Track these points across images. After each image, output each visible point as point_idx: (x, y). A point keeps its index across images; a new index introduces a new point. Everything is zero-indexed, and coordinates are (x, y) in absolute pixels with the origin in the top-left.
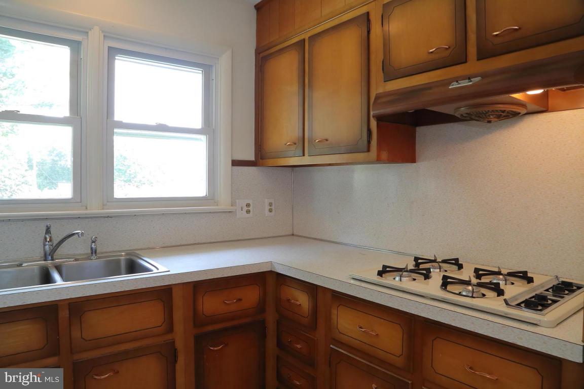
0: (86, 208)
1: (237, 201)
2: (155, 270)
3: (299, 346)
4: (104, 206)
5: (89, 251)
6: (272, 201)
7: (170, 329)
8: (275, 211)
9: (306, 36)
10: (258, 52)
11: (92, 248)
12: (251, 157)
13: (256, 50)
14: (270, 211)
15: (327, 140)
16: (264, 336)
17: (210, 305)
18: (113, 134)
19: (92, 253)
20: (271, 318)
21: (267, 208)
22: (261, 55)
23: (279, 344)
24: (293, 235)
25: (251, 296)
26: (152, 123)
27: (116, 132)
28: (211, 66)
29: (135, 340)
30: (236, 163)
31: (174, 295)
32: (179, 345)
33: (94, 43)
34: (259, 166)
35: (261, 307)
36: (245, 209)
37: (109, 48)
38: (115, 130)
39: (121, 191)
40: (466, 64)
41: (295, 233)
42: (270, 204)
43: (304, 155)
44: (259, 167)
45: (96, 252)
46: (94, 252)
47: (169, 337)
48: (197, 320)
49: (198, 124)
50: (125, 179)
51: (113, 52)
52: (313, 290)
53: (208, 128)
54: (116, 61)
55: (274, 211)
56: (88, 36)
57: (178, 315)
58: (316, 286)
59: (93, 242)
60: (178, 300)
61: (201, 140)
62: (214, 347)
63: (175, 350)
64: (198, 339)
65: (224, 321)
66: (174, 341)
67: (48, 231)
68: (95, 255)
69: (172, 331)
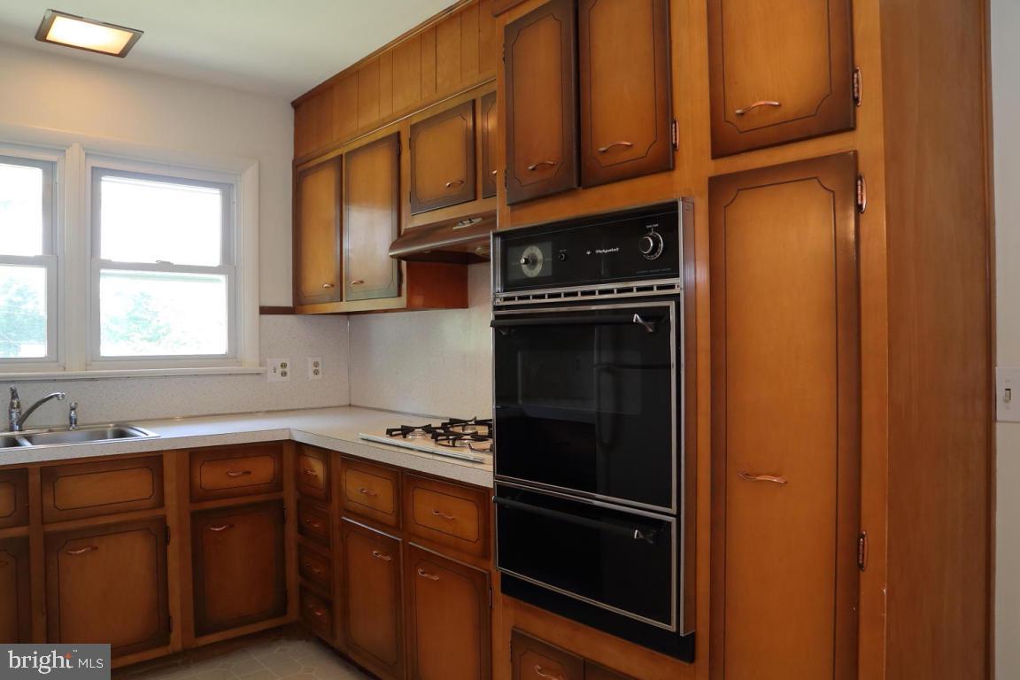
0: (65, 369)
1: (268, 360)
2: (144, 436)
3: (317, 526)
4: (87, 365)
5: (68, 423)
6: (318, 359)
7: (161, 503)
8: (323, 373)
9: (343, 151)
10: (297, 165)
11: (71, 418)
12: (287, 301)
13: (294, 162)
14: (316, 372)
15: (362, 282)
16: (282, 520)
17: (210, 477)
18: (99, 275)
19: (71, 423)
20: (290, 497)
21: (311, 368)
22: (300, 169)
23: (301, 530)
24: (350, 405)
25: (263, 470)
26: (151, 259)
27: (104, 274)
28: (232, 185)
29: (118, 512)
30: (265, 311)
31: (165, 463)
32: (172, 522)
33: (73, 163)
34: (298, 314)
35: (277, 484)
36: (280, 370)
37: (93, 168)
38: (102, 271)
40: (475, 202)
41: (352, 404)
42: (316, 364)
43: (342, 300)
44: (299, 316)
45: (75, 423)
46: (73, 421)
47: (159, 512)
48: (196, 495)
49: (215, 260)
50: (149, 336)
51: (97, 173)
52: (326, 454)
53: (228, 265)
54: (102, 183)
55: (321, 372)
56: (65, 155)
57: (170, 488)
58: (330, 451)
59: (73, 409)
60: (170, 470)
61: (218, 280)
62: (215, 527)
63: (167, 529)
64: (195, 516)
65: (228, 498)
66: (163, 520)
67: (15, 395)
68: (75, 425)
69: (163, 505)
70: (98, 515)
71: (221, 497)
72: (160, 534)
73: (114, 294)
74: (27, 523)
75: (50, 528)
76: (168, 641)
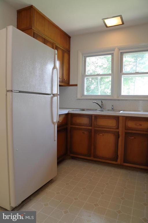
17: (131, 124)
25: (145, 125)
32: (120, 133)
39: (123, 93)
47: (117, 130)
48: (126, 128)
57: (120, 125)
59: (112, 106)
62: (131, 137)
64: (126, 133)
65: (135, 131)
66: (119, 132)
67: (102, 102)
68: (113, 109)
69: (118, 129)
70: (104, 128)
71: (132, 130)
72: (117, 136)
74: (91, 126)
75: (96, 128)
76: (117, 161)
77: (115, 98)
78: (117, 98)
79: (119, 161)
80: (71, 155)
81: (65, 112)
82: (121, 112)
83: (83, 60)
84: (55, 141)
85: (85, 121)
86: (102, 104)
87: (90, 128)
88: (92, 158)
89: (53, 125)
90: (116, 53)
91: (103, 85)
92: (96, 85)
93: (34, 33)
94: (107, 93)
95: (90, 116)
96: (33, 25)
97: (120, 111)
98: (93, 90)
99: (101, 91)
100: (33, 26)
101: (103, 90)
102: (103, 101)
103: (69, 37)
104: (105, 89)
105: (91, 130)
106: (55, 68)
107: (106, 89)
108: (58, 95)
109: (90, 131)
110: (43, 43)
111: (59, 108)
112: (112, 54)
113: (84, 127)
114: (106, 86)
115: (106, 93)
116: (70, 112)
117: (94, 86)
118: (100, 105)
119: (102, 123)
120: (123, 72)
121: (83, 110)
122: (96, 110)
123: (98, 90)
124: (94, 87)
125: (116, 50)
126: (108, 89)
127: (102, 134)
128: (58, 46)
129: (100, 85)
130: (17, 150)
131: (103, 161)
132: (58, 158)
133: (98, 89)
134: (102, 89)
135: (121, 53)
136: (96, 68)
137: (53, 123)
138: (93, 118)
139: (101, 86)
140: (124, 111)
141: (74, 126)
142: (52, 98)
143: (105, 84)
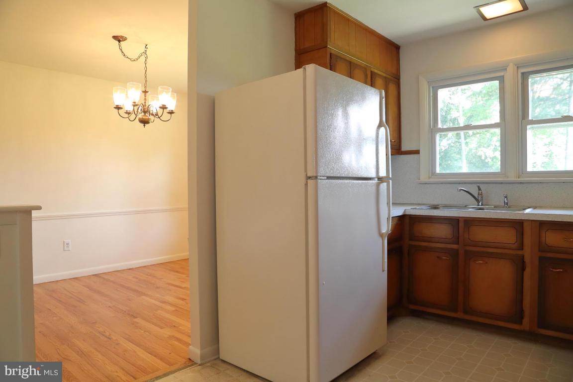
0: (508, 178)
4: (520, 176)
7: (521, 247)
17: (551, 239)
19: (505, 204)
31: (525, 226)
32: (527, 259)
39: (530, 168)
47: (520, 252)
48: (542, 248)
59: (505, 197)
63: (523, 262)
64: (542, 259)
65: (563, 253)
66: (523, 256)
67: (479, 189)
68: (507, 205)
69: (522, 249)
71: (556, 252)
72: (520, 265)
73: (535, 139)
74: (458, 243)
75: (468, 248)
76: (521, 323)
77: (512, 178)
78: (518, 179)
79: (526, 324)
80: (412, 307)
81: (398, 211)
82: (528, 211)
83: (431, 95)
84: (383, 271)
85: (443, 231)
86: (480, 194)
87: (455, 246)
88: (460, 315)
89: (381, 240)
90: (509, 75)
91: (473, 138)
92: (454, 140)
93: (331, 54)
94: (486, 158)
95: (454, 222)
96: (329, 39)
97: (525, 209)
98: (446, 152)
99: (468, 153)
100: (328, 42)
101: (473, 151)
102: (482, 186)
103: (397, 48)
104: (479, 147)
105: (457, 250)
106: (381, 127)
107: (482, 149)
108: (390, 179)
109: (455, 254)
110: (348, 77)
111: (393, 204)
112: (501, 79)
113: (439, 245)
114: (482, 141)
115: (483, 158)
116: (407, 213)
117: (450, 142)
118: (476, 196)
119: (482, 235)
120: (530, 118)
121: (435, 207)
122: (466, 206)
123: (459, 153)
124: (450, 144)
125: (511, 69)
126: (488, 146)
127: (484, 261)
128: (376, 71)
129: (465, 139)
130: (323, 284)
131: (487, 321)
132: (389, 309)
133: (460, 150)
134: (471, 150)
135: (523, 74)
136: (452, 96)
137: (381, 235)
138: (461, 225)
139: (467, 140)
140: (535, 208)
141: (417, 243)
142: (378, 185)
143: (478, 135)
